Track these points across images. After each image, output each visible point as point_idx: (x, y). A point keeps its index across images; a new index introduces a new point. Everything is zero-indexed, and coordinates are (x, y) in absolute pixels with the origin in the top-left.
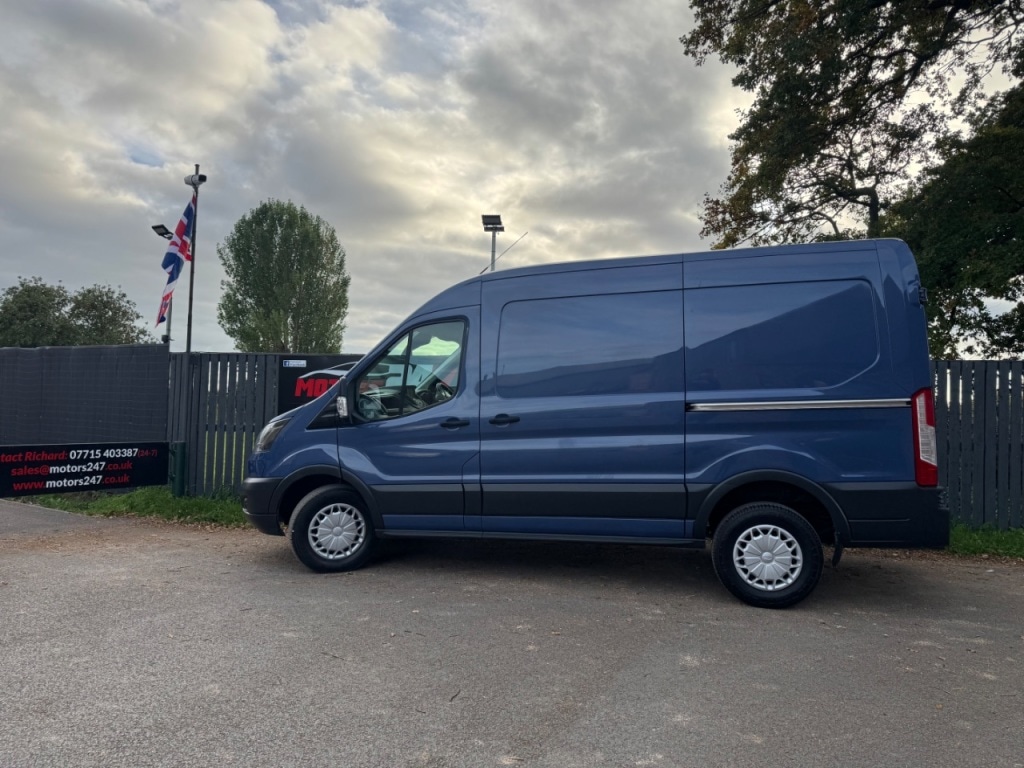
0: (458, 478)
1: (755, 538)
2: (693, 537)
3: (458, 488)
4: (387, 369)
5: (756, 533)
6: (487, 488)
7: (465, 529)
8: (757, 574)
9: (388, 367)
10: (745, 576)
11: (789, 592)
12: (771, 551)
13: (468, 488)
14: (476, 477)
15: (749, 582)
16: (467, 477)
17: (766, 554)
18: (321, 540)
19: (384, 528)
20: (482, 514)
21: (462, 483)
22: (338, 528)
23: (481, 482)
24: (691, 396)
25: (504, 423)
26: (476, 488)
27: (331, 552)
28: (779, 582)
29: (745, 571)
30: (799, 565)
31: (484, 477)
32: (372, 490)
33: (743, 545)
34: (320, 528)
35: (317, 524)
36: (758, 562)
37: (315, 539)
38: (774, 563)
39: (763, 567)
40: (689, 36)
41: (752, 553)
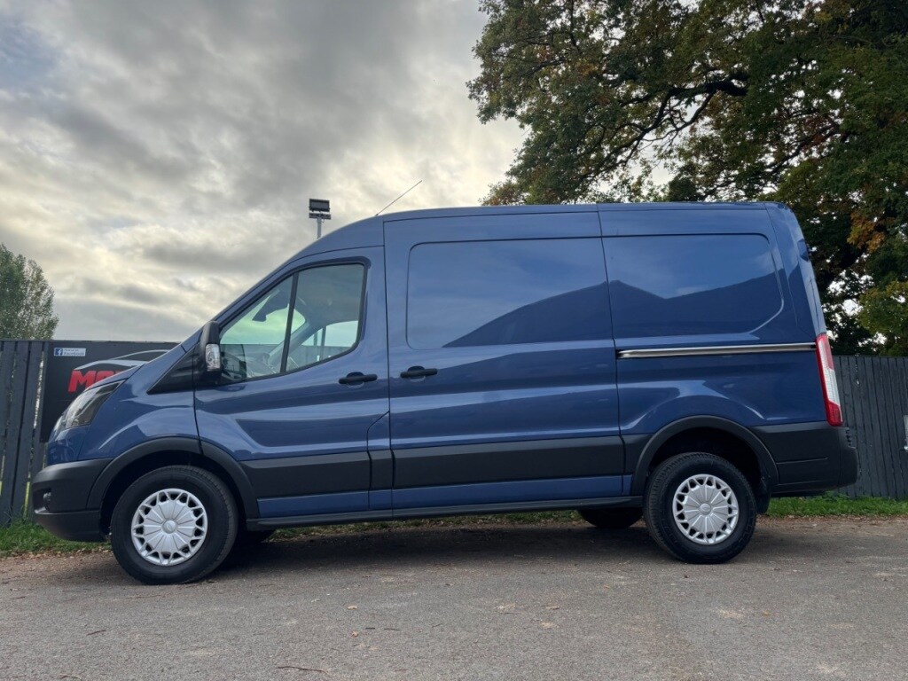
0: (362, 444)
1: (693, 490)
2: (631, 495)
3: (364, 457)
5: (693, 485)
6: (399, 454)
7: (369, 508)
8: (698, 528)
10: (686, 532)
11: (729, 543)
12: (708, 502)
13: (375, 456)
14: (385, 442)
15: (691, 538)
16: (373, 443)
17: (703, 505)
19: (258, 516)
20: (393, 487)
21: (368, 450)
23: (392, 448)
24: (620, 342)
25: (420, 375)
26: (388, 455)
27: (167, 556)
28: (719, 534)
29: (686, 526)
30: (736, 512)
31: (396, 441)
32: (245, 468)
33: (681, 498)
34: (145, 525)
35: (142, 520)
36: (697, 515)
38: (712, 514)
39: (702, 519)
40: (473, 83)
41: (690, 505)
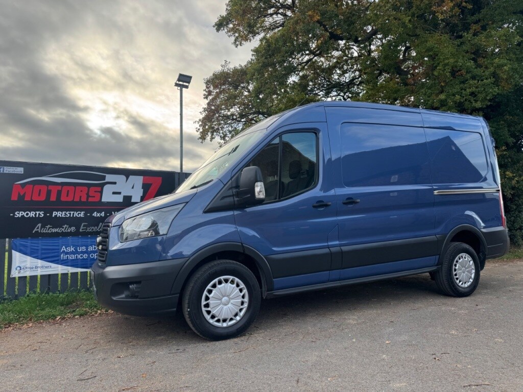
0: (325, 244)
3: (326, 251)
4: (104, 178)
5: (459, 259)
6: (345, 248)
8: (461, 279)
9: (105, 176)
10: (458, 282)
13: (333, 249)
14: (337, 242)
15: (459, 285)
16: (331, 243)
17: (463, 269)
18: (214, 312)
20: (341, 268)
21: (328, 247)
22: (226, 298)
23: (341, 245)
25: (351, 204)
26: (338, 249)
27: (224, 321)
28: (468, 282)
29: (457, 279)
30: (474, 271)
31: (342, 242)
33: (456, 265)
34: (210, 301)
35: (207, 298)
36: (461, 273)
37: (209, 312)
38: (466, 272)
39: (463, 275)
41: (460, 269)
